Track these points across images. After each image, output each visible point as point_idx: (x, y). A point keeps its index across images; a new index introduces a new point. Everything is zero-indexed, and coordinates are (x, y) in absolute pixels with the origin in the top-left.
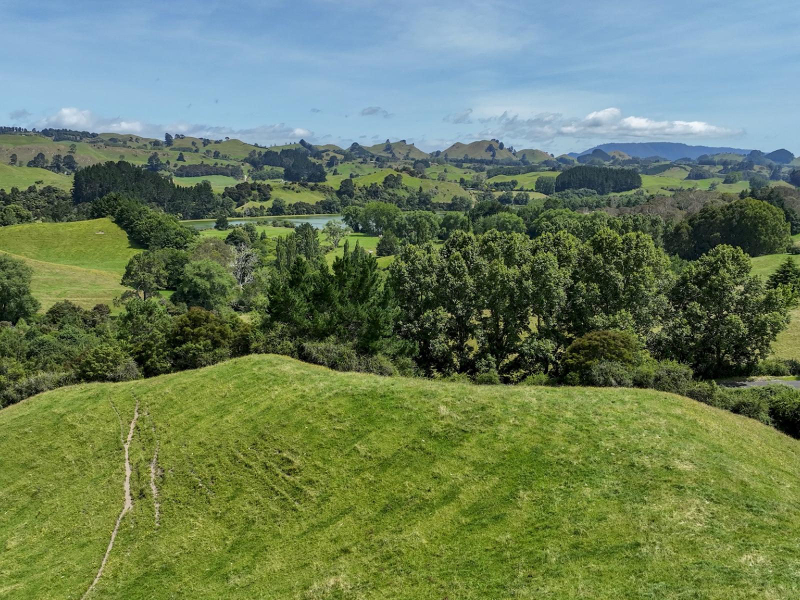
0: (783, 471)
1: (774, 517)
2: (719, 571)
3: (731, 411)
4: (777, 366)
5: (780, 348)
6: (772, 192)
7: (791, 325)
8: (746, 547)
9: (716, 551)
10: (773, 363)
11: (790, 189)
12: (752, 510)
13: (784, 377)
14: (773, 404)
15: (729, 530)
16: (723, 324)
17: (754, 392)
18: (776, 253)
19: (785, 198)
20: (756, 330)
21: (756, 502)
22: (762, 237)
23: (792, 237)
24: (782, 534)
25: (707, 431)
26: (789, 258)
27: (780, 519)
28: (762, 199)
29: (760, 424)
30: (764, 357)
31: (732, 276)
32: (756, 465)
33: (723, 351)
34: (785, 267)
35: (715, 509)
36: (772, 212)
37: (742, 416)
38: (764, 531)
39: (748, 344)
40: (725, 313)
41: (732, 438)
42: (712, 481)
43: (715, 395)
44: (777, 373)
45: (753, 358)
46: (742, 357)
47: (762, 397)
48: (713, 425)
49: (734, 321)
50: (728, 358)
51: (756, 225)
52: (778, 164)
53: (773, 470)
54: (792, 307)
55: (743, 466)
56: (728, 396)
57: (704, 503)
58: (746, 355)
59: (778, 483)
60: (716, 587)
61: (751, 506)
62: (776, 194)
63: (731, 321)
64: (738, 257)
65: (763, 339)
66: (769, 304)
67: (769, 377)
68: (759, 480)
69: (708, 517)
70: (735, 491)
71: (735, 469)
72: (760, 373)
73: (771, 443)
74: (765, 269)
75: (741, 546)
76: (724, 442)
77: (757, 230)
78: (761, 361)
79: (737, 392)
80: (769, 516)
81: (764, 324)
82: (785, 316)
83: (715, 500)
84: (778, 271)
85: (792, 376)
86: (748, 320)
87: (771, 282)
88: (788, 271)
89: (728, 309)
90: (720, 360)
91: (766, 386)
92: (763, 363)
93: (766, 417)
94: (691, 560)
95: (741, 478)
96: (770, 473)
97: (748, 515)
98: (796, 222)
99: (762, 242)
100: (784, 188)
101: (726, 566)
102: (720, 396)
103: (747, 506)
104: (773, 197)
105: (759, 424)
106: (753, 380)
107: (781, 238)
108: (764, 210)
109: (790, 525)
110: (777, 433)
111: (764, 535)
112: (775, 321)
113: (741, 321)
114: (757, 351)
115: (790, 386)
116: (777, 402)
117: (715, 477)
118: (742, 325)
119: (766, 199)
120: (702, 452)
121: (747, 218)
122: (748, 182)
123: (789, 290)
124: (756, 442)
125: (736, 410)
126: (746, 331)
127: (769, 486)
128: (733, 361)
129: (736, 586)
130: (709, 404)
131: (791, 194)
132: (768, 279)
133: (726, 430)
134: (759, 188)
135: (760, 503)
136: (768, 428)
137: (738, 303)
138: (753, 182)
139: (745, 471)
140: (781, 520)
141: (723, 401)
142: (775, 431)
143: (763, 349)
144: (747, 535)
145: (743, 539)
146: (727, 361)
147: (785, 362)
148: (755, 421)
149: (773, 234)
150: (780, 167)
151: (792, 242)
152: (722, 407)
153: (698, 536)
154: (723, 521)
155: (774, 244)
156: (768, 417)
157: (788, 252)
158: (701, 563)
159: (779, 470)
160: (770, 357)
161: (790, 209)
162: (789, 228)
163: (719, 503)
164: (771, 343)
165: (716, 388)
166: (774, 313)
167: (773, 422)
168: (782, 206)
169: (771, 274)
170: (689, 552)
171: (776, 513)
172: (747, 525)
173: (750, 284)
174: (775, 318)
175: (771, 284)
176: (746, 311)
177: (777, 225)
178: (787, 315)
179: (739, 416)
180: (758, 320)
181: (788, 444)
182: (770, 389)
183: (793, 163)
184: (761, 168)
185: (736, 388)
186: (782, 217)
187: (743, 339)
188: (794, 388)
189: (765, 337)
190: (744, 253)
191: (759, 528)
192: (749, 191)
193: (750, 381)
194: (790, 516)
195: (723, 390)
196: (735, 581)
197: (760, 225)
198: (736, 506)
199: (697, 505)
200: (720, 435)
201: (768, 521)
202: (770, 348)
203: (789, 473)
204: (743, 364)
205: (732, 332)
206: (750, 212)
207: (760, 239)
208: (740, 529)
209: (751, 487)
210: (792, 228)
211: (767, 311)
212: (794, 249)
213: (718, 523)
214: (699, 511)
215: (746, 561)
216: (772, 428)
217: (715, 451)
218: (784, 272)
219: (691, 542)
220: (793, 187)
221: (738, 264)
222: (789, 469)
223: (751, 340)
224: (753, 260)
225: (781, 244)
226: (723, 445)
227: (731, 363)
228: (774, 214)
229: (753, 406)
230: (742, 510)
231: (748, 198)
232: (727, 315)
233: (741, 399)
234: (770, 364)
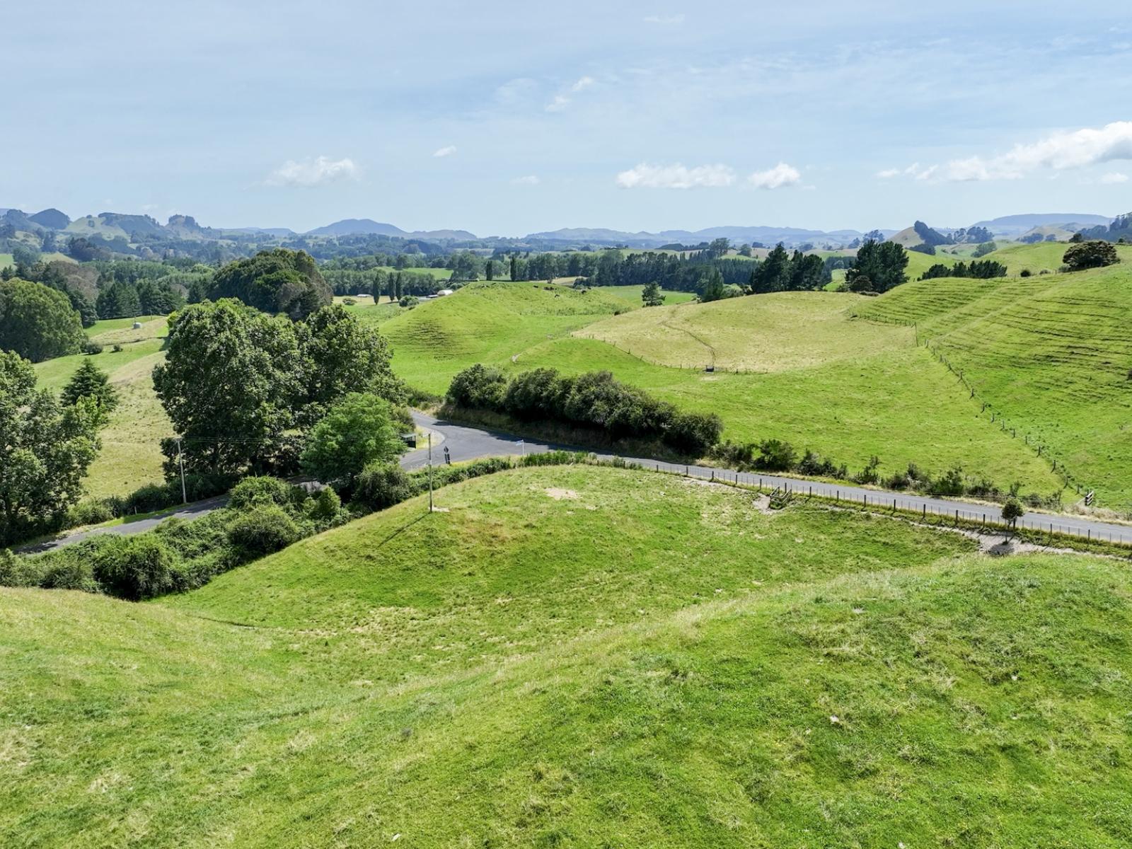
0: (125, 649)
1: (123, 714)
2: (61, 818)
3: (42, 587)
4: (94, 510)
5: (94, 484)
6: (48, 269)
7: (103, 451)
8: (94, 769)
9: (53, 792)
10: (89, 507)
11: (72, 264)
12: (93, 716)
13: (106, 523)
14: (97, 562)
15: (66, 755)
16: (8, 465)
17: (69, 552)
18: (67, 354)
19: (67, 277)
20: (58, 466)
21: (96, 704)
22: (44, 334)
23: (85, 331)
24: (138, 733)
25: (11, 625)
26: (86, 360)
27: (130, 714)
28: (35, 280)
29: (84, 594)
30: (74, 502)
31: (11, 394)
32: (89, 652)
33: (15, 504)
34: (83, 373)
35: (42, 733)
36: (52, 298)
37: (58, 590)
38: (114, 739)
39: (50, 488)
40: (9, 448)
41: (49, 625)
42: (31, 694)
43: (14, 569)
44: (96, 519)
45: (59, 505)
46: (44, 508)
47: (81, 556)
48: (19, 613)
49: (23, 458)
50: (24, 512)
51: (32, 318)
52: (50, 229)
53: (113, 652)
54: (101, 427)
55: (71, 660)
56: (33, 567)
57: (24, 730)
58: (49, 503)
59: (122, 667)
60: (61, 842)
61: (92, 711)
62: (55, 271)
63: (19, 460)
64: (14, 365)
65: (69, 476)
66: (70, 427)
67: (86, 527)
68: (95, 672)
69: (33, 748)
70: (65, 698)
71: (61, 667)
72: (73, 524)
73: (104, 616)
74: (56, 378)
75: (87, 771)
76: (39, 634)
77: (35, 324)
78: (71, 507)
79: (45, 558)
80: (118, 716)
81: (67, 456)
82: (93, 440)
83: (39, 720)
84: (75, 380)
85: (116, 519)
86: (44, 454)
87: (68, 396)
88: (88, 379)
89: (12, 442)
90: (12, 517)
91: (85, 540)
92: (75, 510)
93: (89, 582)
94: (17, 821)
95: (71, 677)
96: (108, 658)
97: (89, 724)
98: (87, 310)
99: (44, 340)
100: (64, 264)
101: (71, 807)
102: (21, 570)
103: (87, 712)
104: (50, 276)
105: (82, 595)
106: (65, 536)
107: (70, 334)
108: (41, 296)
109: (144, 718)
110: (110, 600)
111: (114, 744)
112: (82, 448)
113: (33, 457)
114: (64, 495)
115: (115, 533)
116: (102, 559)
117: (35, 687)
118: (37, 462)
119: (40, 280)
120: (7, 657)
121: (18, 308)
122: (10, 256)
123: (94, 403)
124: (83, 621)
125: (48, 584)
126: (44, 470)
127: (110, 676)
128: (32, 515)
129: (89, 828)
130: (8, 585)
131: (75, 272)
132: (63, 391)
133: (37, 615)
134: (30, 265)
135: (102, 703)
136: (96, 597)
137: (26, 431)
138: (18, 256)
139: (74, 665)
140: (133, 715)
141: (26, 575)
142: (107, 598)
143: (72, 490)
144: (92, 753)
145: (87, 760)
146: (24, 517)
147: (104, 502)
148: (78, 592)
149: (58, 328)
150: (53, 234)
151: (86, 337)
152: (27, 584)
153: (22, 780)
154: (55, 746)
155: (62, 343)
156: (94, 582)
157: (83, 351)
158: (33, 818)
159: (121, 649)
160: (83, 501)
161: (76, 292)
162: (79, 319)
163: (46, 723)
164: (82, 480)
165: (14, 559)
166: (79, 438)
167: (102, 587)
168: (65, 289)
169: (65, 385)
170: (13, 810)
171: (125, 709)
172: (90, 739)
173: (39, 402)
174: (81, 444)
175: (68, 399)
176: (40, 441)
177: (61, 315)
178: (96, 438)
179: (54, 590)
180: (59, 451)
181: (125, 611)
182: (90, 543)
183: (70, 229)
184: (26, 236)
185: (44, 553)
186: (67, 304)
187: (41, 481)
188: (121, 535)
189: (72, 473)
190: (22, 359)
191: (106, 737)
192: (15, 268)
193: (61, 539)
194: (144, 706)
195: (25, 560)
196: (86, 822)
197: (38, 317)
198: (71, 718)
199: (14, 737)
200: (32, 626)
201: (117, 723)
202: (81, 487)
203: (134, 650)
204: (48, 517)
205: (24, 474)
206: (20, 300)
207: (42, 336)
208: (81, 748)
209: (87, 685)
210: (83, 319)
211: (68, 437)
212: (91, 346)
213: (49, 752)
214: (18, 744)
215: (97, 789)
216: (102, 596)
217: (27, 651)
218: (82, 380)
219: (14, 794)
220: (76, 262)
221: (17, 376)
222: (132, 644)
223: (52, 480)
224: (36, 366)
225: (72, 342)
226: (38, 638)
227: (30, 518)
228: (53, 300)
229: (72, 572)
230: (80, 721)
231: (14, 279)
232: (12, 451)
233: (52, 566)
234: (85, 509)
